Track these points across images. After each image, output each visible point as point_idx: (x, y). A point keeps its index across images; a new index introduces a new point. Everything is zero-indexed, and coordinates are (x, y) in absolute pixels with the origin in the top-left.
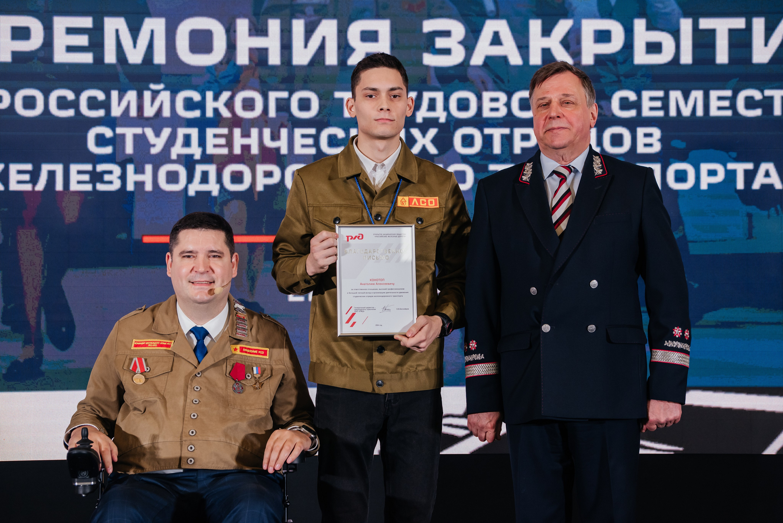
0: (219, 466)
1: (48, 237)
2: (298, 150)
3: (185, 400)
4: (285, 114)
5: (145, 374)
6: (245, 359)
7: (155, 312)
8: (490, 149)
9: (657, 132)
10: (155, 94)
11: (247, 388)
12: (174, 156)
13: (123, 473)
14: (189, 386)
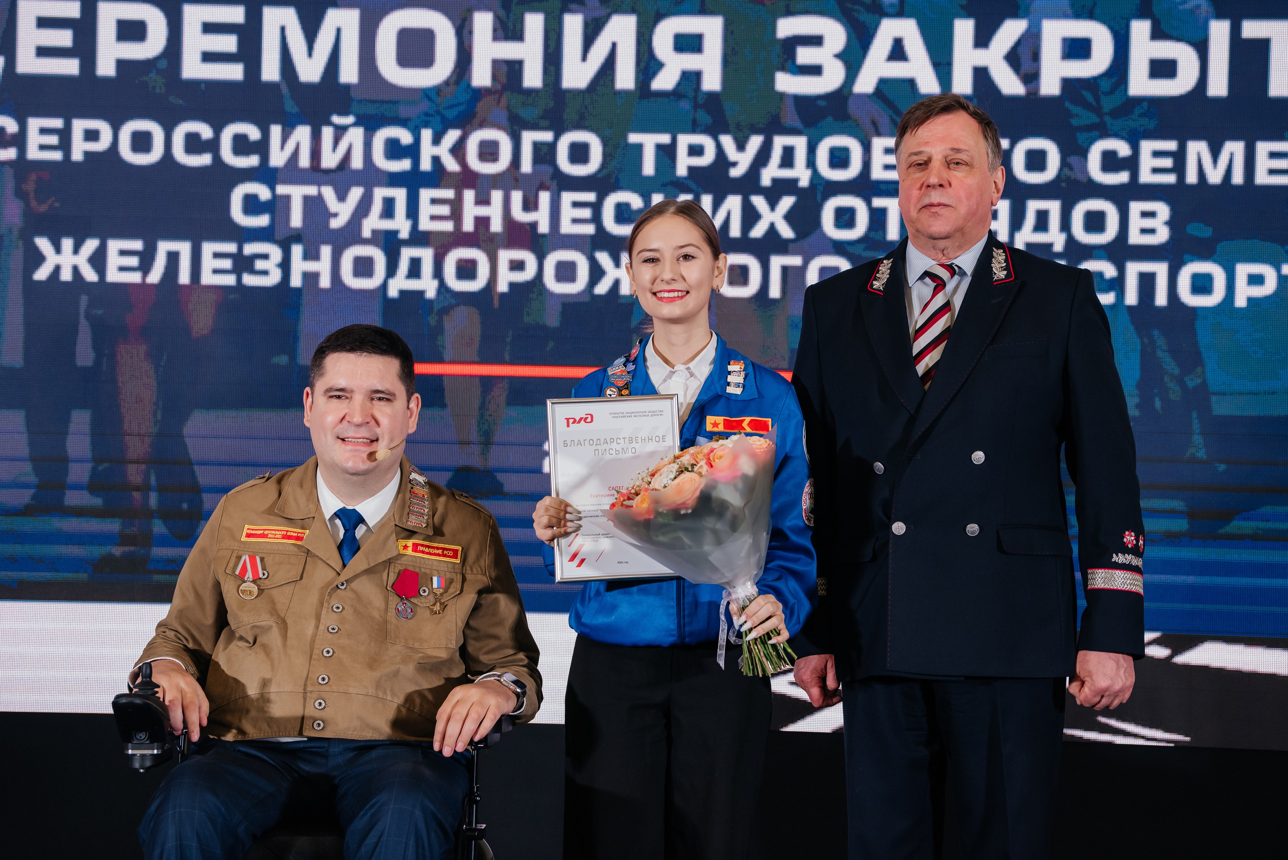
0: (364, 734)
1: (165, 358)
2: (567, 227)
3: (317, 627)
4: (547, 169)
5: (259, 582)
6: (420, 563)
7: (284, 482)
8: (880, 232)
9: (1163, 210)
10: (340, 131)
11: (419, 610)
12: (366, 233)
13: (215, 737)
14: (325, 604)
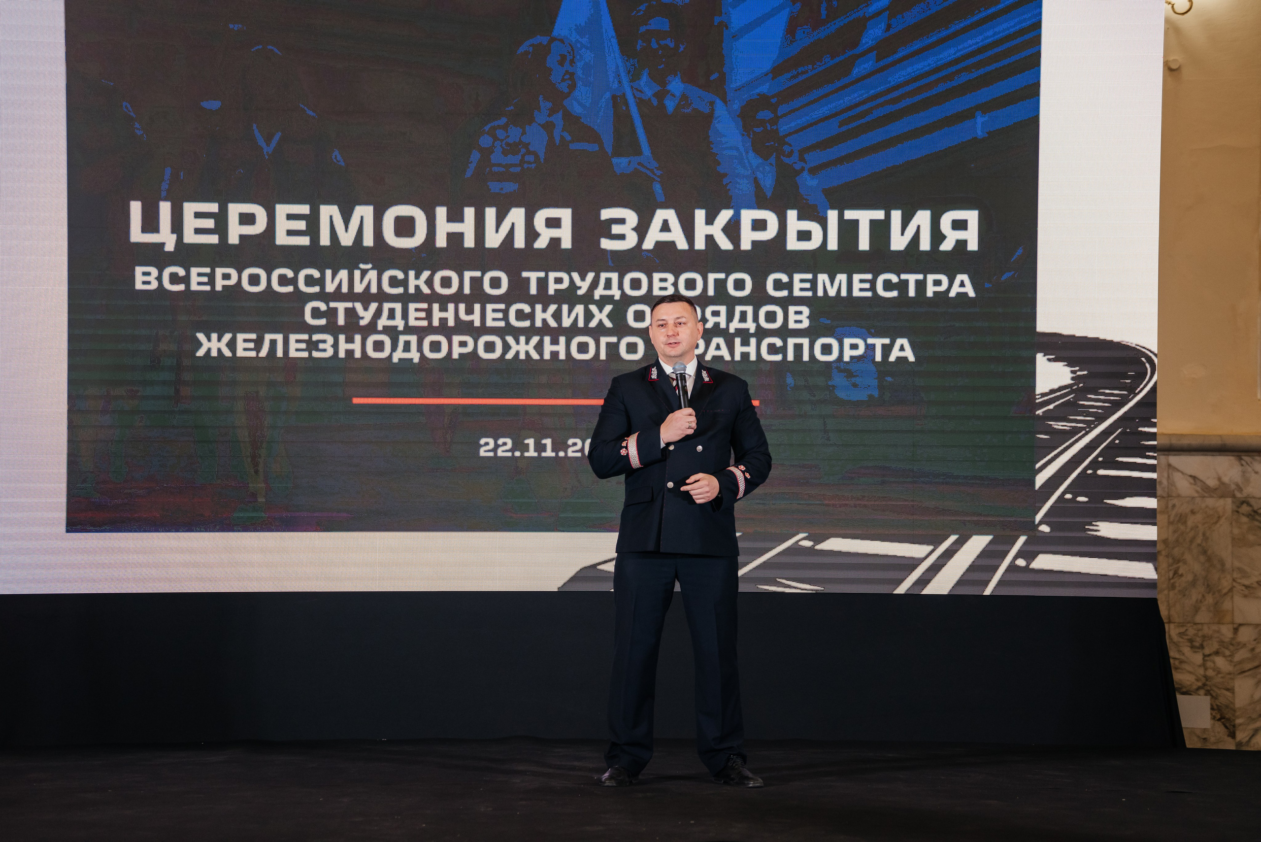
4: (478, 292)
10: (364, 273)
